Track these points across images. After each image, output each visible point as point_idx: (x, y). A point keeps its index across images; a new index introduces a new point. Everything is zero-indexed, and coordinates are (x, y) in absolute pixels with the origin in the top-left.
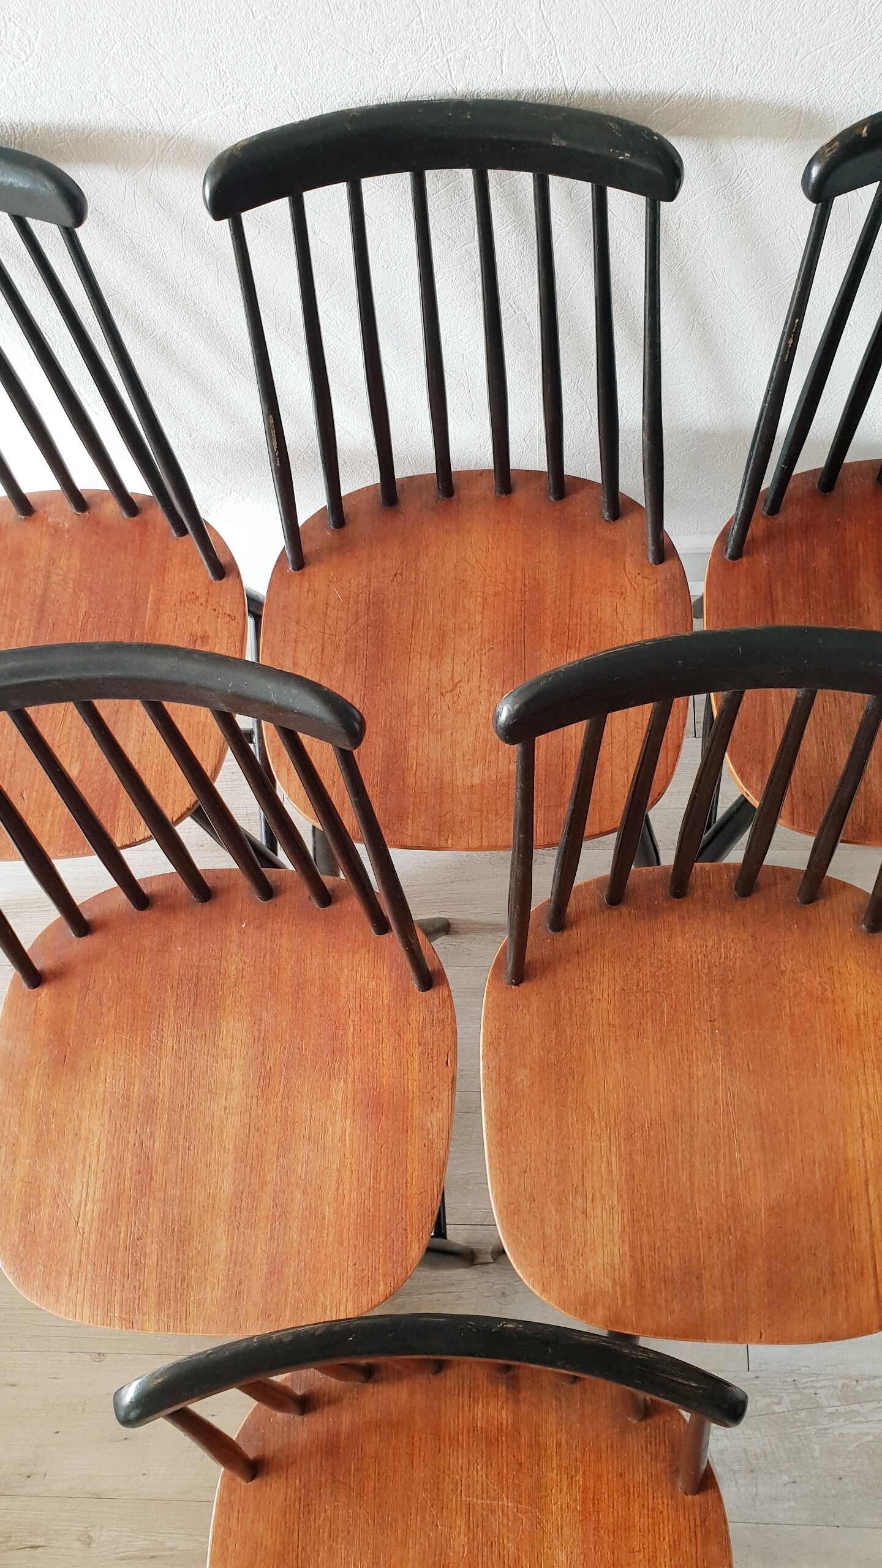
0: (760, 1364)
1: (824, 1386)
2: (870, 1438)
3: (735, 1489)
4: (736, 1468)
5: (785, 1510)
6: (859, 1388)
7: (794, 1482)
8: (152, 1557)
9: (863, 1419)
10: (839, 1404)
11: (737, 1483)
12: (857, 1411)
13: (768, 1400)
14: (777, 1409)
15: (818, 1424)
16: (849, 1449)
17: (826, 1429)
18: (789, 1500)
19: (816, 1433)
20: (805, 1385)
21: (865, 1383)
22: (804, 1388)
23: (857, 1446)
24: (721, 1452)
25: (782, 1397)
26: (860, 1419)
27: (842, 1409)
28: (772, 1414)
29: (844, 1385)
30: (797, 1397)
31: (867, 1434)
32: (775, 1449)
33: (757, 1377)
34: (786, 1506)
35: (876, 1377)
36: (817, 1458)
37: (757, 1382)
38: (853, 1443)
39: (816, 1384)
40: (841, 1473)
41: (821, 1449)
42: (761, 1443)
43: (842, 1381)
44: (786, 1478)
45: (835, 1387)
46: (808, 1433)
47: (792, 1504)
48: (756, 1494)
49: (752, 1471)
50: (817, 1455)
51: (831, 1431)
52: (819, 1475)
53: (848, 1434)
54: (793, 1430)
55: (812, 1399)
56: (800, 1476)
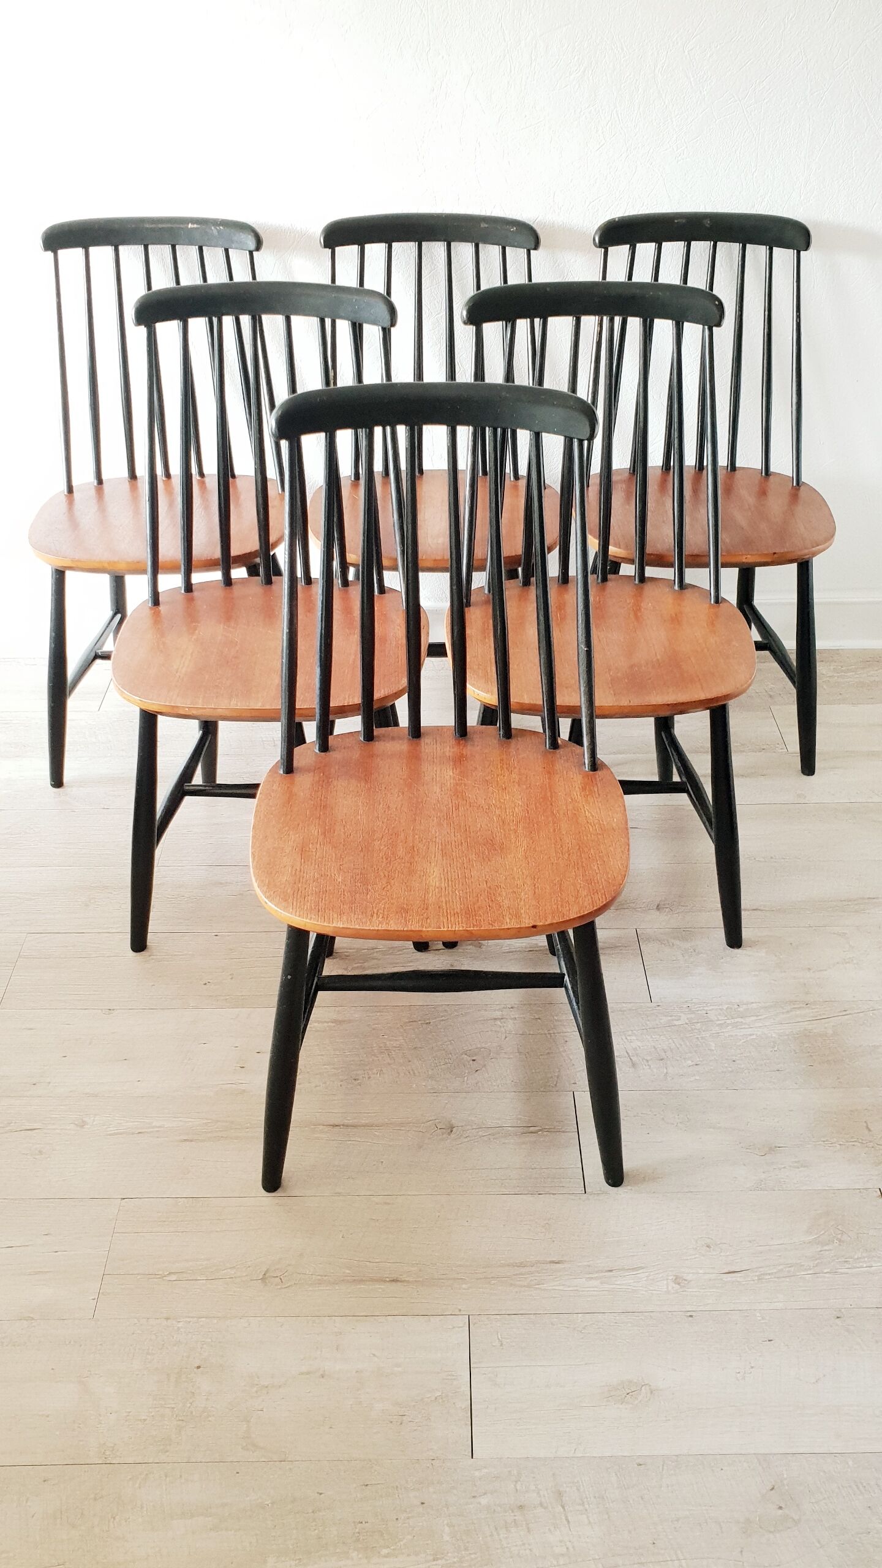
0: (661, 999)
1: (713, 1009)
2: (754, 1037)
3: (649, 1071)
4: (649, 1058)
6: (741, 1009)
7: (697, 1065)
8: (139, 1133)
9: (747, 1026)
10: (726, 1018)
11: (650, 1067)
12: (742, 1022)
13: (668, 1018)
14: (677, 1023)
15: (711, 1030)
16: (739, 1044)
17: (718, 1033)
18: (694, 1075)
19: (710, 1035)
20: (698, 1009)
21: (745, 1006)
22: (697, 1011)
23: (744, 1042)
24: (635, 1049)
25: (680, 1016)
26: (744, 1026)
27: (728, 1022)
28: (674, 1026)
29: (728, 1008)
30: (693, 1016)
31: (751, 1035)
32: (679, 1046)
33: (658, 1006)
34: (692, 1079)
35: (753, 1003)
36: (713, 1050)
37: (658, 1008)
38: (740, 1040)
39: (706, 1008)
40: (734, 1058)
41: (715, 1044)
42: (667, 1043)
43: (727, 1006)
44: (690, 1062)
45: (722, 1010)
46: (704, 1036)
47: (697, 1078)
48: (667, 1073)
49: (662, 1060)
50: (713, 1048)
51: (722, 1034)
52: (717, 1060)
53: (736, 1035)
54: (691, 1035)
55: (704, 1016)
56: (701, 1061)
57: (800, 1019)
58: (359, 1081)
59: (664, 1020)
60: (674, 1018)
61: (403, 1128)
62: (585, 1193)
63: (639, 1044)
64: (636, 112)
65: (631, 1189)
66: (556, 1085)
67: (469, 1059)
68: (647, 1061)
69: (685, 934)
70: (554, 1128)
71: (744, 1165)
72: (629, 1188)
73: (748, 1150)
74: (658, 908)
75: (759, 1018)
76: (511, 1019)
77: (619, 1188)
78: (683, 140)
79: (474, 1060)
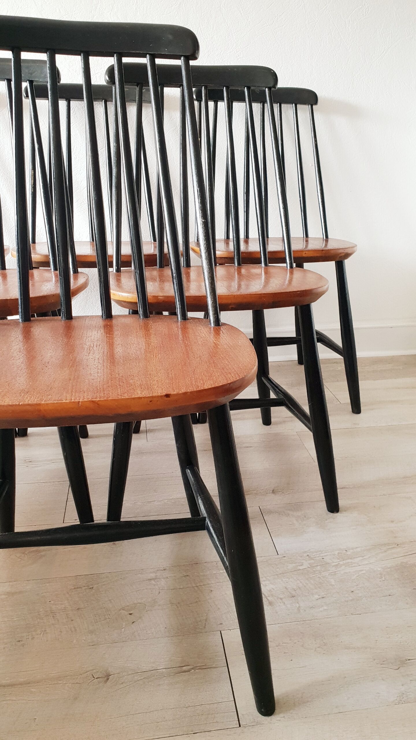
0: (284, 551)
1: (327, 555)
2: (364, 572)
3: (284, 607)
4: (282, 597)
5: (321, 611)
6: (348, 553)
7: (323, 598)
9: (356, 565)
10: (339, 561)
11: (284, 603)
12: (351, 562)
13: (294, 565)
14: (301, 568)
15: (329, 570)
16: (353, 578)
17: (336, 572)
18: (322, 606)
19: (329, 574)
20: (315, 556)
21: (351, 551)
22: (315, 557)
23: (357, 576)
24: (270, 591)
25: (303, 563)
26: (354, 565)
27: (341, 563)
28: (299, 570)
29: (338, 553)
30: (312, 561)
31: (361, 571)
32: (305, 585)
33: (285, 557)
34: (321, 609)
35: (357, 548)
36: (334, 585)
38: (354, 575)
39: (322, 555)
40: (352, 590)
41: (335, 581)
42: (295, 583)
43: (337, 552)
44: (317, 597)
45: (334, 555)
46: (324, 575)
47: (325, 608)
48: (299, 607)
49: (293, 597)
50: (333, 583)
51: (338, 572)
52: (338, 592)
53: (349, 572)
54: (313, 575)
55: (321, 561)
56: (326, 594)
57: (396, 556)
58: (22, 643)
59: (291, 566)
60: (298, 564)
61: (60, 682)
62: (240, 726)
63: (272, 586)
64: (211, 29)
65: (284, 717)
66: (205, 627)
67: (127, 613)
68: (281, 599)
69: (296, 507)
70: (205, 665)
71: (383, 679)
72: (282, 715)
73: (382, 666)
74: (273, 492)
75: (365, 557)
76: (164, 578)
77: (272, 717)
78: (240, 47)
79: (130, 614)
